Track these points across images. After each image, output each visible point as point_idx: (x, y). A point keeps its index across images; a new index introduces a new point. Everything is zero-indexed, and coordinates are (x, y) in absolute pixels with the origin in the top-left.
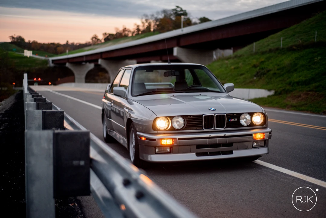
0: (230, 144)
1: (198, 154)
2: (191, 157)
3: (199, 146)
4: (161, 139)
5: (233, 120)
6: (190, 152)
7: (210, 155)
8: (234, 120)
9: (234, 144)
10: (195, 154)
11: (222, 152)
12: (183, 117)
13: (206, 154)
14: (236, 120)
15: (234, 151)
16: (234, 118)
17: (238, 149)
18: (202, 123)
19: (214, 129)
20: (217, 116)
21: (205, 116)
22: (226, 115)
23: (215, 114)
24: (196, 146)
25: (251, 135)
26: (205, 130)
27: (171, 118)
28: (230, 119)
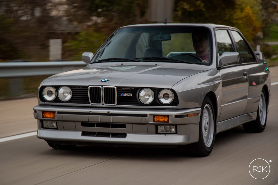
0: (123, 125)
1: (84, 134)
2: (76, 136)
3: (84, 124)
4: (43, 111)
5: (126, 95)
6: (76, 130)
7: (98, 136)
8: (128, 95)
9: (127, 125)
10: (81, 133)
11: (112, 133)
13: (92, 134)
14: (131, 95)
15: (128, 135)
16: (128, 93)
17: (133, 132)
18: (88, 96)
19: (103, 105)
20: (105, 88)
21: (91, 88)
22: (116, 88)
23: (102, 86)
24: (80, 123)
25: (146, 115)
26: (92, 104)
27: (58, 88)
28: (122, 94)
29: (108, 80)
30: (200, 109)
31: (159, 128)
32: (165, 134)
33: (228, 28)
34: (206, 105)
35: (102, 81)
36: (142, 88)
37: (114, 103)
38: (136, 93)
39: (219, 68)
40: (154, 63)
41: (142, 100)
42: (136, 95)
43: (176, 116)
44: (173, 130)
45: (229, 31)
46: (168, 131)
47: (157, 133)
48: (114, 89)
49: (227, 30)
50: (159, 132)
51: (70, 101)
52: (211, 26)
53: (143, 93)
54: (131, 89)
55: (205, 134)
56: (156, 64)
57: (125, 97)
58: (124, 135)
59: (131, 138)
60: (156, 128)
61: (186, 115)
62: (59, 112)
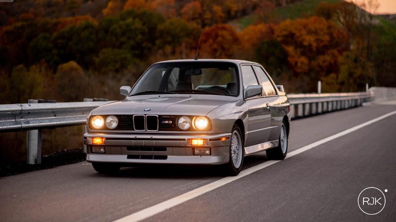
0: (164, 148)
1: (129, 157)
2: (123, 158)
3: (130, 148)
4: (93, 138)
5: (167, 122)
6: (121, 153)
7: (141, 159)
8: (169, 122)
9: (167, 148)
10: (126, 156)
11: (154, 156)
12: (117, 116)
13: (137, 157)
14: (171, 122)
15: (168, 156)
16: (168, 120)
17: (173, 155)
18: (133, 123)
19: (146, 131)
20: (147, 116)
21: (135, 117)
22: (158, 116)
23: (145, 115)
24: (126, 148)
25: (184, 140)
26: (136, 131)
27: (105, 117)
28: (163, 121)
29: (150, 110)
30: (231, 134)
31: (196, 151)
32: (201, 155)
33: (252, 64)
34: (235, 131)
35: (145, 110)
36: (181, 116)
37: (156, 129)
38: (175, 121)
39: (245, 99)
40: (188, 95)
41: (181, 127)
42: (175, 122)
43: (210, 140)
44: (208, 152)
45: (253, 66)
46: (204, 153)
47: (194, 155)
48: (156, 117)
49: (251, 66)
50: (195, 154)
51: (117, 128)
52: (237, 62)
53: (181, 120)
54: (171, 117)
55: (234, 156)
56: (190, 96)
57: (166, 124)
58: (165, 157)
59: (172, 159)
60: (193, 151)
61: (219, 139)
62: (107, 139)
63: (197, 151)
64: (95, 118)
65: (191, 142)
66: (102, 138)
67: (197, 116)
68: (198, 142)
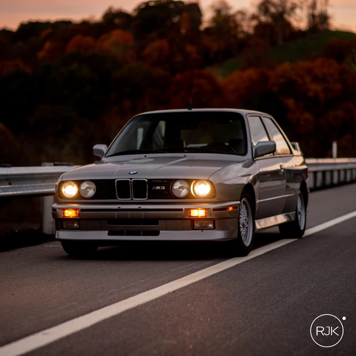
0: (154, 221)
1: (111, 233)
2: (102, 235)
4: (64, 209)
5: (158, 188)
6: (101, 229)
7: (127, 235)
8: (160, 188)
9: (159, 221)
10: (107, 232)
11: (143, 231)
12: (95, 181)
13: (121, 233)
14: (164, 188)
15: (161, 232)
17: (166, 229)
18: (115, 190)
19: (132, 200)
20: (134, 181)
21: (117, 181)
22: (147, 181)
23: (131, 179)
24: (106, 221)
25: (181, 210)
26: (120, 200)
27: (79, 183)
28: (154, 187)
29: (137, 173)
30: (239, 202)
31: (195, 224)
32: (202, 230)
33: (261, 114)
34: (244, 199)
36: (176, 180)
37: (145, 197)
38: (169, 186)
40: (182, 155)
41: (177, 195)
42: (169, 188)
43: (214, 210)
44: (211, 225)
45: (262, 117)
46: (206, 227)
47: (194, 229)
48: (145, 181)
49: (260, 117)
51: (94, 197)
53: (177, 186)
54: (163, 181)
55: (243, 231)
56: (185, 156)
57: (157, 190)
58: (157, 234)
59: (165, 235)
60: (192, 224)
61: (226, 208)
62: (82, 210)
63: (197, 225)
64: (66, 184)
65: (190, 213)
66: (76, 209)
67: (197, 180)
68: (198, 213)
